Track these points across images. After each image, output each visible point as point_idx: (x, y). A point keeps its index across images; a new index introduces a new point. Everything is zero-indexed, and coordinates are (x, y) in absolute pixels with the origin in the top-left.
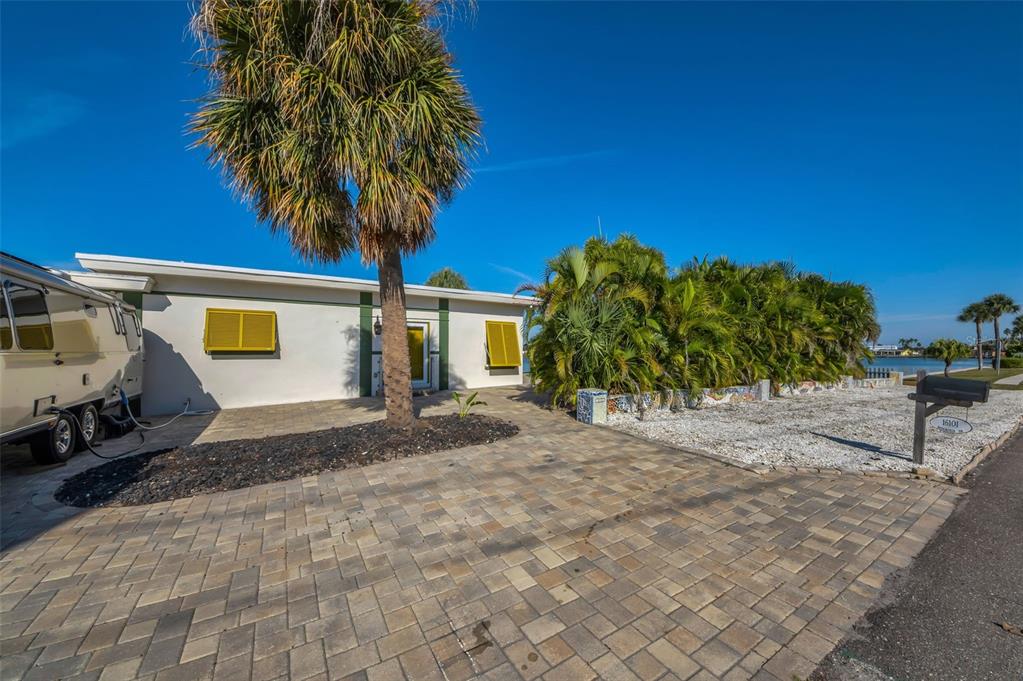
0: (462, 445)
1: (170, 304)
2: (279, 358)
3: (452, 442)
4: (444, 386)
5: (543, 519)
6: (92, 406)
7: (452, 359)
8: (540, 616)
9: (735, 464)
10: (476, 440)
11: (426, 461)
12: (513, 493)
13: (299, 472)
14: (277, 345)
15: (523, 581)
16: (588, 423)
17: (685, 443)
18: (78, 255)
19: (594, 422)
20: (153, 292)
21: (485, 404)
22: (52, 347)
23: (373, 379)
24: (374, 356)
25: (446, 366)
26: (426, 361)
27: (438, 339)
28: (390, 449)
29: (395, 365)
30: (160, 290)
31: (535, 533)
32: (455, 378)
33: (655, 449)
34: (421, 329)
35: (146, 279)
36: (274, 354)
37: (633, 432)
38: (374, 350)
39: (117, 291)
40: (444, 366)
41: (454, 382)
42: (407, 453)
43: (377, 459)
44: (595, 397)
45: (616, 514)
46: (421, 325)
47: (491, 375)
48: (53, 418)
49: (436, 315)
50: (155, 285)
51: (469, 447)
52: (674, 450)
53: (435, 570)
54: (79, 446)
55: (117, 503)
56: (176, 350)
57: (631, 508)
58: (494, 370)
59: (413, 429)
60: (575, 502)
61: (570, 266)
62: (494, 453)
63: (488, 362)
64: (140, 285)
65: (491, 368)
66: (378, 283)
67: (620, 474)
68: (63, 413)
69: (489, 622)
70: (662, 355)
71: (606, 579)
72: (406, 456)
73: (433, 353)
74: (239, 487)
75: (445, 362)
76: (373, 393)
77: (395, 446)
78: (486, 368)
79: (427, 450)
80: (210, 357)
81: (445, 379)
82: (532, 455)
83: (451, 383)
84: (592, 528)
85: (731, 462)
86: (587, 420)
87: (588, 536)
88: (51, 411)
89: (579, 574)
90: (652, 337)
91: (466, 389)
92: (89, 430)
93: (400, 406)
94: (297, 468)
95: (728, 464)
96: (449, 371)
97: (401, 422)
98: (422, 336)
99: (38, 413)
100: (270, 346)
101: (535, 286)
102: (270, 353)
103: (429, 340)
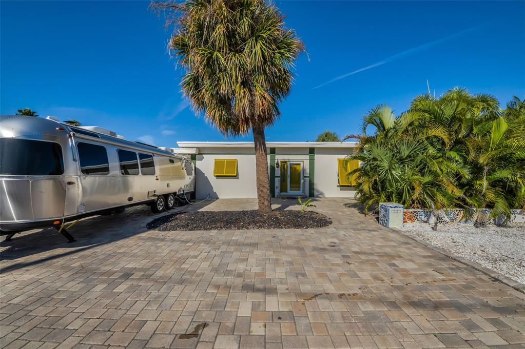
0: (289, 227)
1: (204, 158)
2: (238, 178)
3: (284, 225)
4: (312, 195)
5: (291, 280)
6: (172, 195)
7: (316, 181)
8: (233, 335)
9: (505, 281)
10: (298, 226)
11: (265, 232)
12: (290, 260)
13: (214, 228)
14: (237, 173)
15: (245, 310)
16: (385, 226)
17: (465, 254)
18: (178, 142)
19: (390, 226)
20: (199, 154)
21: (315, 206)
22: (155, 174)
23: (276, 190)
24: (276, 178)
25: (313, 184)
26: (302, 181)
27: (308, 169)
28: (253, 224)
29: (261, 183)
30: (201, 152)
31: (279, 286)
32: (318, 191)
33: (430, 254)
34: (299, 164)
35: (195, 149)
36: (236, 177)
37: (419, 239)
38: (276, 175)
39: (189, 154)
40: (311, 185)
41: (318, 193)
42: (260, 226)
43: (245, 227)
44: (391, 209)
45: (343, 292)
46: (299, 163)
47: (341, 190)
48: (156, 198)
49: (308, 157)
50: (199, 151)
51: (293, 229)
52: (447, 258)
53: (213, 288)
54: (167, 207)
55: (157, 229)
56: (206, 175)
57: (360, 292)
58: (343, 187)
59: (269, 215)
60: (322, 275)
61: (380, 120)
62: (303, 235)
63: (339, 183)
64: (194, 151)
65: (341, 186)
66: (253, 143)
67: (378, 266)
68: (159, 197)
69: (208, 325)
70: (463, 180)
71: (292, 332)
72: (258, 228)
73: (305, 177)
74: (192, 230)
75: (313, 182)
76: (276, 196)
77: (255, 223)
78: (338, 186)
79: (270, 226)
80: (216, 178)
81: (312, 191)
82: (323, 240)
83: (316, 193)
84: (316, 296)
85: (500, 278)
86: (385, 224)
87: (308, 300)
88: (154, 195)
89: (280, 321)
90: (454, 165)
91: (325, 197)
92: (171, 203)
93: (263, 203)
94: (214, 226)
95: (496, 280)
96: (315, 187)
97: (264, 211)
98: (300, 168)
99: (149, 196)
100: (234, 173)
101: (355, 135)
102: (235, 176)
103: (304, 170)
